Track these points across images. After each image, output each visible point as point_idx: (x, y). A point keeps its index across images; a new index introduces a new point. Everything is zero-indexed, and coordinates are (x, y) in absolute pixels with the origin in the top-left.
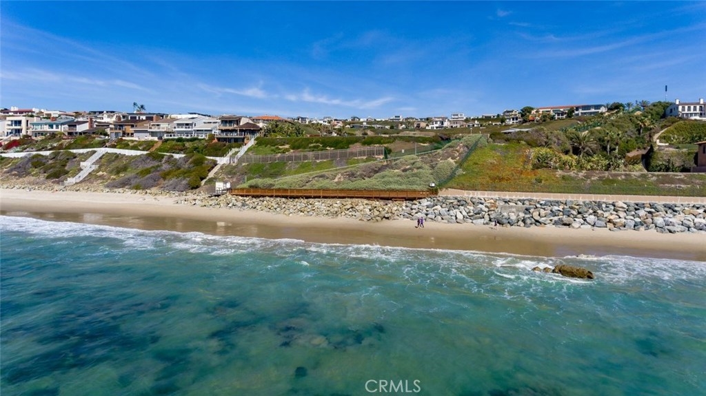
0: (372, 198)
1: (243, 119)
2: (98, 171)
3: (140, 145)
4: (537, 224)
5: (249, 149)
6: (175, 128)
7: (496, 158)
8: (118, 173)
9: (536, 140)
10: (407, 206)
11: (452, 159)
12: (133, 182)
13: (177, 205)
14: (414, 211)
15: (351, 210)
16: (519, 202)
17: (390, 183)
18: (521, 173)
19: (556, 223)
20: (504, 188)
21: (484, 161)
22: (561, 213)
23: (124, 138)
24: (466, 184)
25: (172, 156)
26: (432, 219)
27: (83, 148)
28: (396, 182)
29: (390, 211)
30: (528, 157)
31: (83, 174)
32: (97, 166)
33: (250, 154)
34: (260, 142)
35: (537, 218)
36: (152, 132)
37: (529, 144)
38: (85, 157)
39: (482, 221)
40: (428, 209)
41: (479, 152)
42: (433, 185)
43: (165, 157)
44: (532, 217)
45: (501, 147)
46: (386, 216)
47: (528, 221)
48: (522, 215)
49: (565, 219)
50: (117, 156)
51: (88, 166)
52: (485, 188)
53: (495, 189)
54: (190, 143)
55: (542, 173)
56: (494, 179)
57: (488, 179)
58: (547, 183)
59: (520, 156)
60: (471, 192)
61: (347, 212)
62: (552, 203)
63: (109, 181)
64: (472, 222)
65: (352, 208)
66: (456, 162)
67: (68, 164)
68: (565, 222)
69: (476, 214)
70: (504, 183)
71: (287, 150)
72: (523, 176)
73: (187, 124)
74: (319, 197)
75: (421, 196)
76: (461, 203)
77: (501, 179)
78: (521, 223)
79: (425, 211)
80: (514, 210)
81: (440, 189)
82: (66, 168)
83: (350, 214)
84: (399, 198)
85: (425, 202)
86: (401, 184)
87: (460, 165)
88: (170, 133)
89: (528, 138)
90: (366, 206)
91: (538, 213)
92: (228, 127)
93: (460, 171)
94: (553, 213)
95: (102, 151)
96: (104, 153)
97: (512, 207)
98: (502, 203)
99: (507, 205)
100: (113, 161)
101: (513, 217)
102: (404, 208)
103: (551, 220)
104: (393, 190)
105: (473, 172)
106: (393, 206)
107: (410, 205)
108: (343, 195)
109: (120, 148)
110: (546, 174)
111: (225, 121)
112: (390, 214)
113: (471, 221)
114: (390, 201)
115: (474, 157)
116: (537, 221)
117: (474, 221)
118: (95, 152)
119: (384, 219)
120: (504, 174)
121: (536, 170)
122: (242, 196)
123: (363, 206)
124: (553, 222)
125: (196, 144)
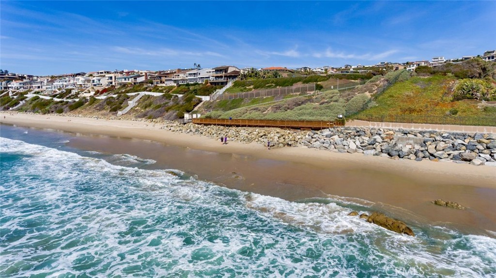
0: (284, 127)
1: (230, 68)
2: (136, 107)
3: (165, 89)
4: (431, 157)
5: (227, 90)
6: (187, 77)
7: (414, 91)
8: (146, 108)
9: (467, 72)
10: (309, 135)
11: (369, 92)
12: (149, 115)
13: (161, 130)
14: (314, 140)
15: (263, 137)
16: (418, 134)
17: (304, 114)
18: (437, 104)
19: (454, 158)
20: (412, 120)
21: (400, 94)
22: (464, 147)
23: (158, 85)
24: (375, 116)
25: (177, 96)
26: (326, 147)
27: (135, 92)
28: (309, 114)
29: (294, 139)
30: (450, 89)
31: (128, 109)
32: (137, 104)
33: (226, 93)
34: (236, 85)
35: (432, 150)
36: (175, 80)
37: (456, 76)
38: (133, 97)
39: (373, 152)
40: (325, 138)
41: (398, 85)
42: (341, 116)
43: (173, 97)
44: (427, 150)
45: (424, 80)
46: (290, 143)
47: (421, 155)
48: (417, 147)
49: (467, 154)
50: (149, 97)
51: (131, 103)
52: (393, 119)
53: (402, 120)
54: (193, 86)
55: (462, 105)
56: (404, 111)
57: (399, 111)
58: (464, 115)
59: (441, 88)
60: (376, 123)
61: (260, 139)
62: (456, 136)
63: (139, 113)
64: (363, 153)
65: (265, 135)
66: (371, 95)
67: (124, 103)
68: (465, 157)
69: (369, 145)
70: (414, 114)
71: (250, 89)
72: (438, 108)
73: (194, 74)
74: (245, 126)
75: (324, 127)
76: (359, 133)
77: (411, 111)
78: (412, 156)
79: (322, 140)
80: (411, 142)
81: (347, 120)
82: (122, 105)
83: (262, 140)
84: (306, 128)
85: (326, 132)
86: (313, 116)
87: (376, 97)
88: (184, 80)
89: (456, 70)
90: (276, 134)
91: (434, 146)
92: (219, 75)
93: (374, 104)
94: (454, 147)
95: (142, 93)
96: (143, 95)
97: (409, 139)
98: (400, 135)
99: (406, 136)
100: (146, 100)
101: (406, 149)
102: (307, 136)
103: (449, 155)
104: (303, 121)
105: (386, 104)
106: (299, 135)
107: (313, 134)
108: (262, 124)
109: (153, 92)
110: (465, 105)
111: (218, 70)
112: (293, 142)
113: (362, 151)
114: (299, 130)
115: (393, 90)
116: (432, 155)
117: (365, 152)
118: (138, 94)
119: (286, 146)
120: (417, 107)
121: (456, 102)
122: (198, 124)
123: (274, 134)
124: (451, 156)
125: (197, 87)
